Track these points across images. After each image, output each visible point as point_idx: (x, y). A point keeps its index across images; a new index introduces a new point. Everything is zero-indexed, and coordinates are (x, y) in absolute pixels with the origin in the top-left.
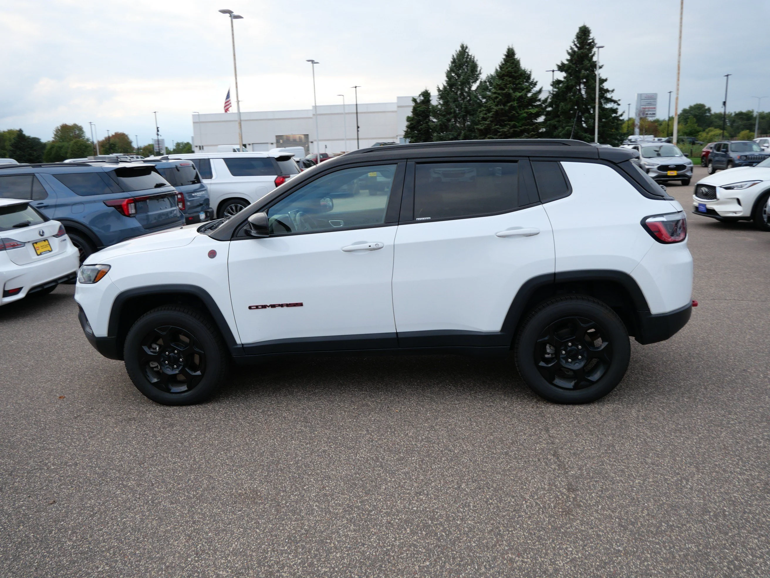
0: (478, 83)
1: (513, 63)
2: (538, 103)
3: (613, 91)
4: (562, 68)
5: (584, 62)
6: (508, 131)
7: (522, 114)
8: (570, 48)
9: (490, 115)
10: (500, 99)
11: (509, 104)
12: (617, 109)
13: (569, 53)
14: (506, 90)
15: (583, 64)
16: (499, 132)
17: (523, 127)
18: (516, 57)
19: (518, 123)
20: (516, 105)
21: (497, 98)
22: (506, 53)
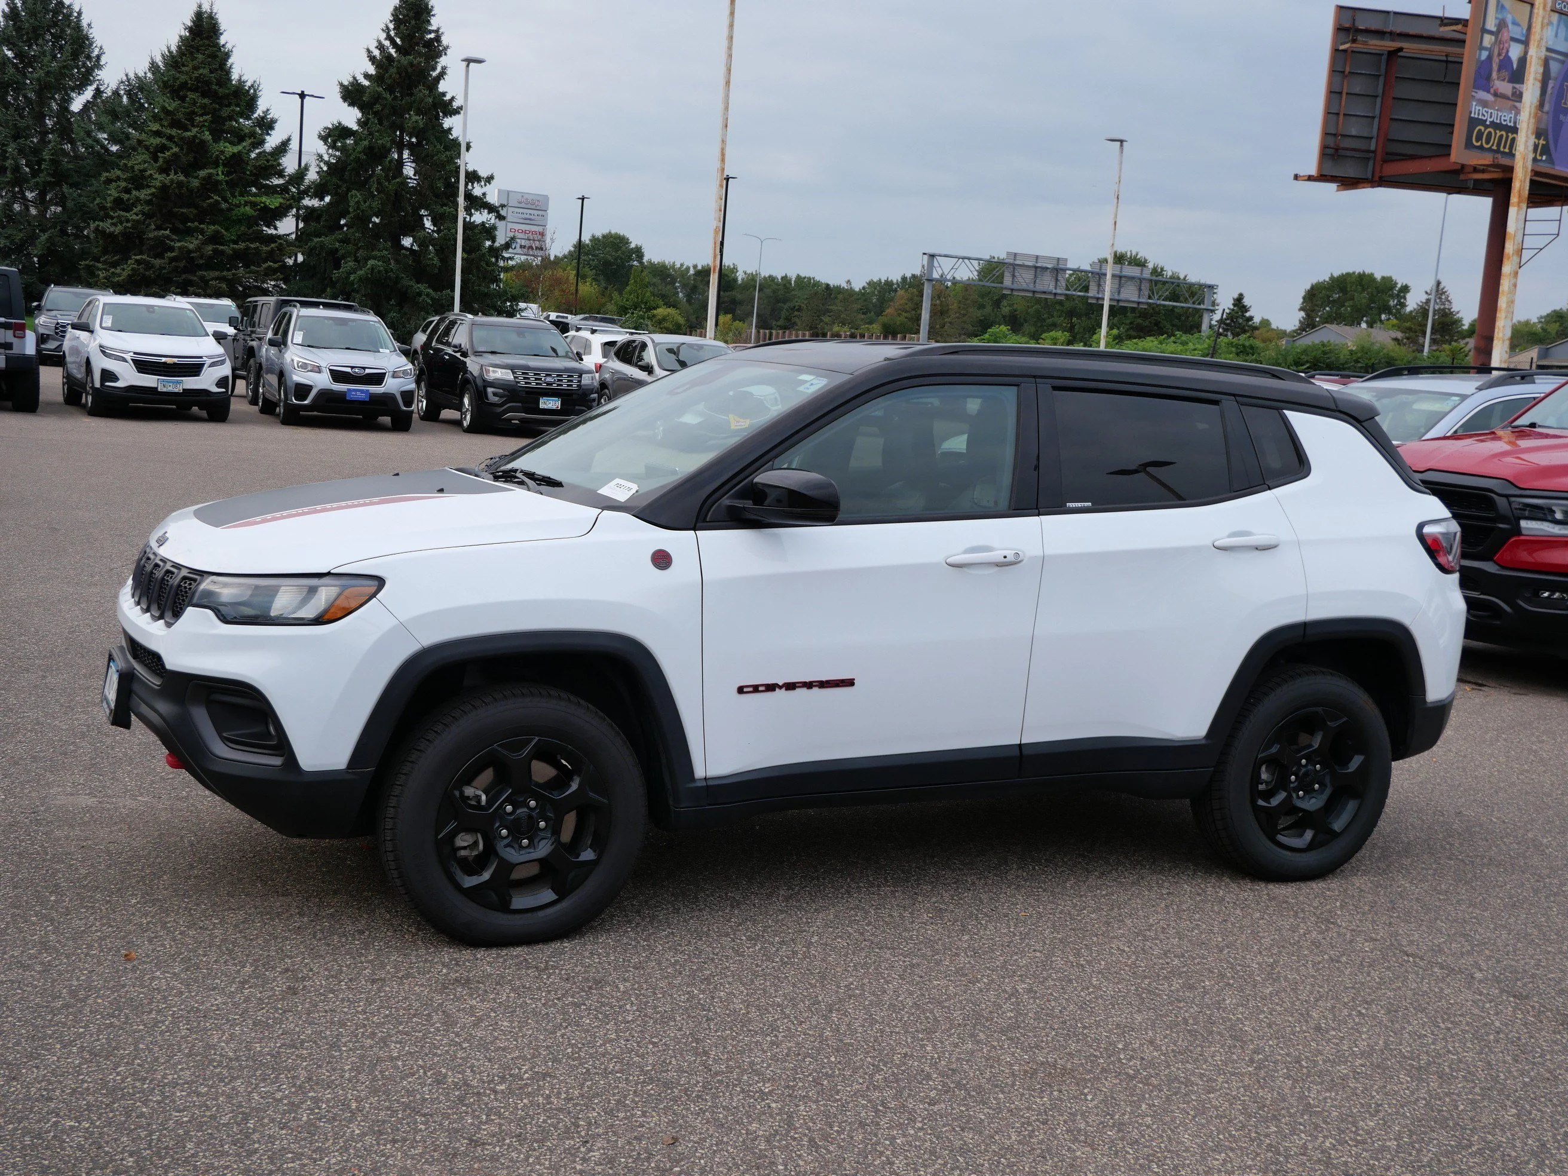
0: (89, 93)
1: (214, 56)
2: (277, 181)
3: (489, 179)
4: (352, 94)
5: (415, 91)
6: (198, 249)
7: (238, 206)
8: (376, 44)
9: (144, 194)
10: (174, 154)
11: (202, 173)
12: (494, 228)
13: (372, 59)
14: (195, 130)
15: (411, 95)
16: (171, 249)
17: (242, 246)
18: (222, 40)
19: (227, 230)
20: (221, 177)
21: (163, 148)
22: (189, 24)
